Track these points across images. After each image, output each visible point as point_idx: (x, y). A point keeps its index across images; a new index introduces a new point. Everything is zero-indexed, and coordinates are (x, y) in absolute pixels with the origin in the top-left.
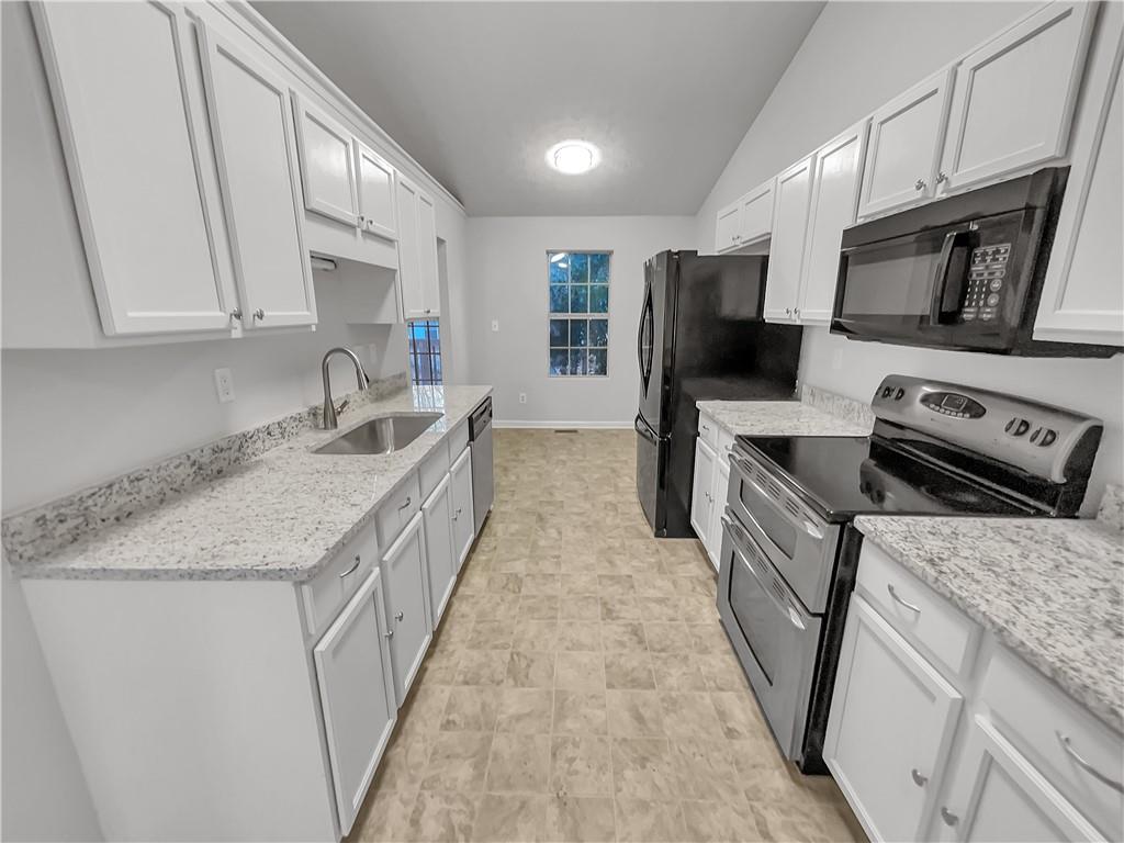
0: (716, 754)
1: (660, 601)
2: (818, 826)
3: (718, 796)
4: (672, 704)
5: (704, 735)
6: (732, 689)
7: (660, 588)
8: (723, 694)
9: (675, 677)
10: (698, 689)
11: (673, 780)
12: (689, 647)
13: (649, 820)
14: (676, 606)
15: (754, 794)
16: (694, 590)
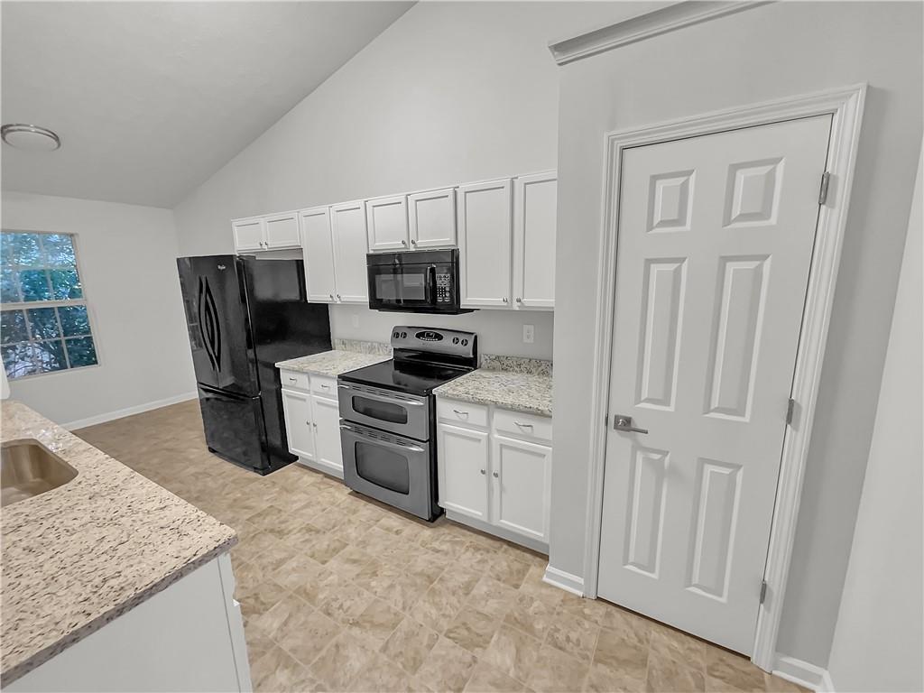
0: (400, 544)
1: (306, 506)
2: (449, 534)
3: (413, 556)
4: (364, 544)
5: (388, 543)
6: (383, 517)
7: (299, 500)
8: (382, 521)
9: (352, 532)
10: (368, 528)
11: (393, 568)
12: (345, 515)
13: (398, 588)
14: (319, 503)
15: (424, 544)
16: (320, 489)
